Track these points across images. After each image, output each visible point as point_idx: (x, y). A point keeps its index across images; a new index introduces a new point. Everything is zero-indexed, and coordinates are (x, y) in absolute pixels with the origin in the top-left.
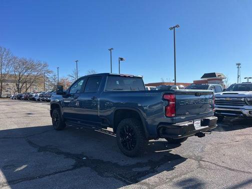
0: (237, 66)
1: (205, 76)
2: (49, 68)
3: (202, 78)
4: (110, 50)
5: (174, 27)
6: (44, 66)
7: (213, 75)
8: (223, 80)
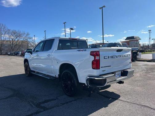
0: (149, 32)
1: (128, 38)
2: (30, 36)
3: (125, 40)
4: (64, 23)
5: (102, 7)
6: (27, 35)
7: (133, 38)
8: (139, 41)
